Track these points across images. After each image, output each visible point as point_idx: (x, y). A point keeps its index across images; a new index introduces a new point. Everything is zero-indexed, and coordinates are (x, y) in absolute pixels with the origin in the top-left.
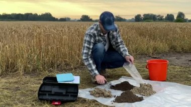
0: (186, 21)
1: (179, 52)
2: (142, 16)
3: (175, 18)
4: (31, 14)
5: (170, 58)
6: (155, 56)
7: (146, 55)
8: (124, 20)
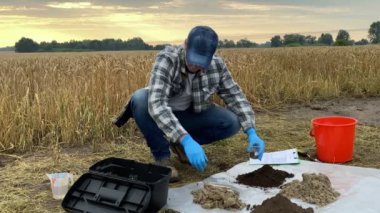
0: (351, 43)
1: (359, 97)
2: (282, 38)
3: (334, 39)
4: (113, 40)
5: (346, 110)
6: (316, 106)
7: (300, 103)
8: (254, 45)
